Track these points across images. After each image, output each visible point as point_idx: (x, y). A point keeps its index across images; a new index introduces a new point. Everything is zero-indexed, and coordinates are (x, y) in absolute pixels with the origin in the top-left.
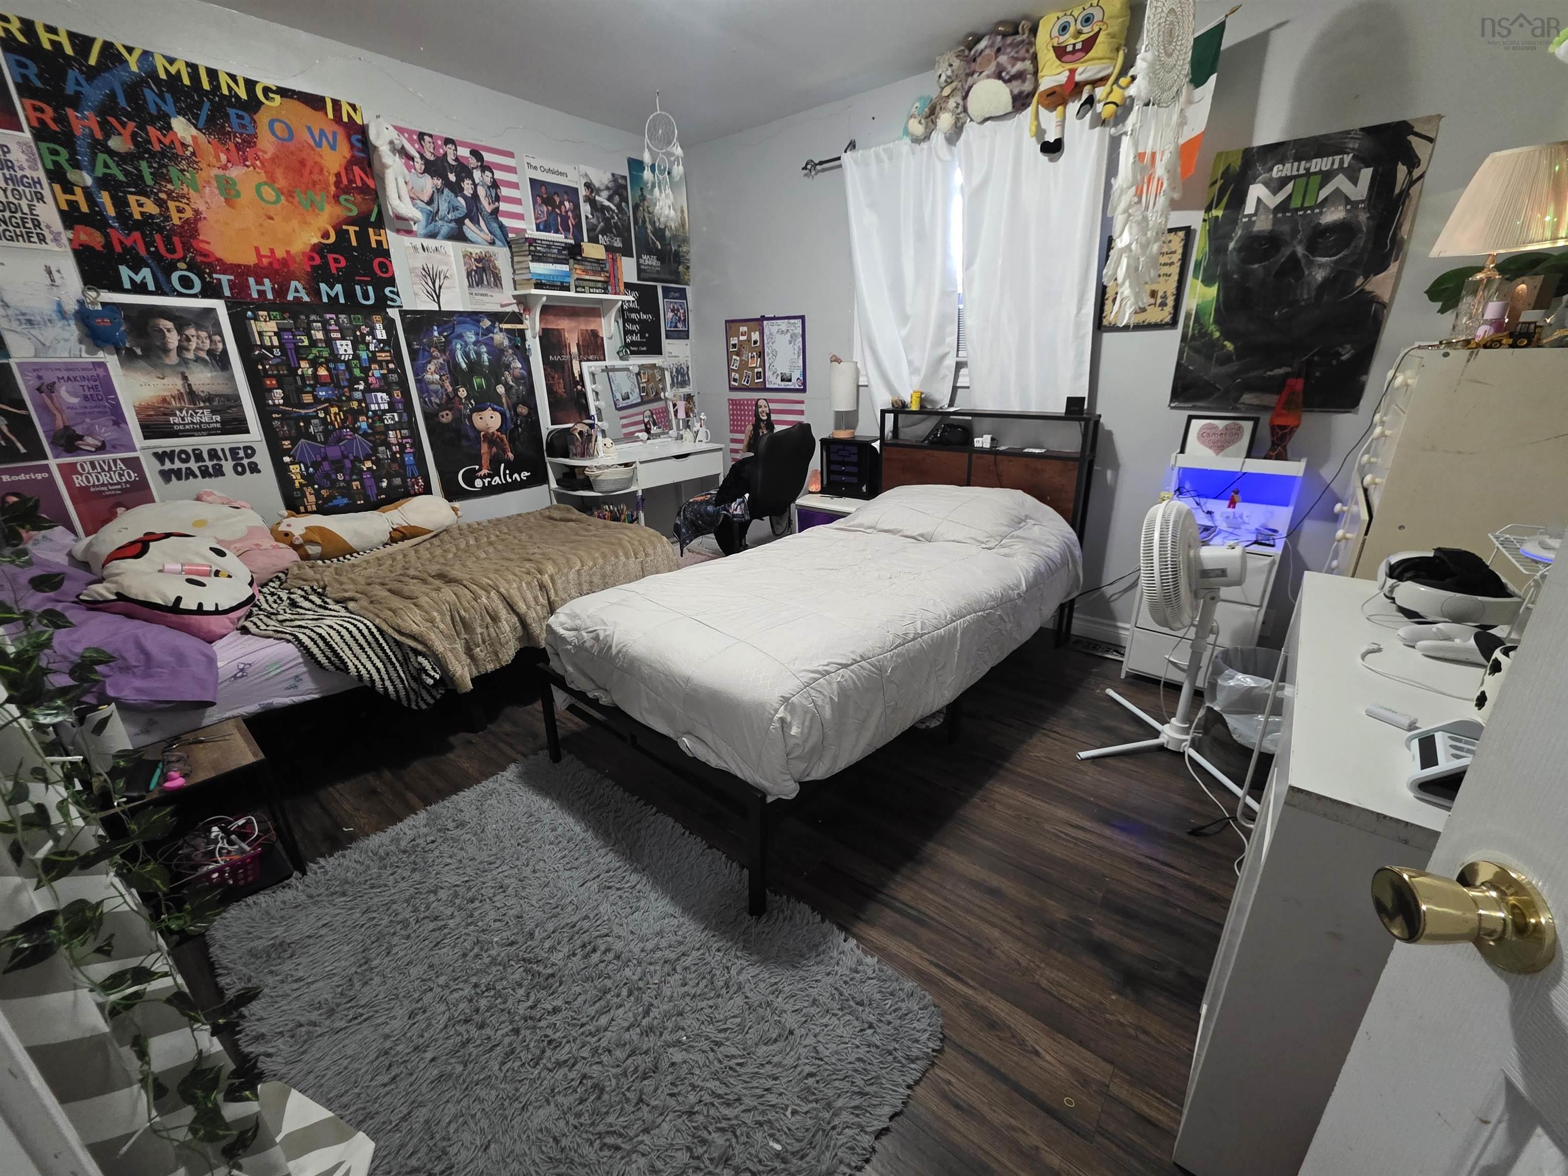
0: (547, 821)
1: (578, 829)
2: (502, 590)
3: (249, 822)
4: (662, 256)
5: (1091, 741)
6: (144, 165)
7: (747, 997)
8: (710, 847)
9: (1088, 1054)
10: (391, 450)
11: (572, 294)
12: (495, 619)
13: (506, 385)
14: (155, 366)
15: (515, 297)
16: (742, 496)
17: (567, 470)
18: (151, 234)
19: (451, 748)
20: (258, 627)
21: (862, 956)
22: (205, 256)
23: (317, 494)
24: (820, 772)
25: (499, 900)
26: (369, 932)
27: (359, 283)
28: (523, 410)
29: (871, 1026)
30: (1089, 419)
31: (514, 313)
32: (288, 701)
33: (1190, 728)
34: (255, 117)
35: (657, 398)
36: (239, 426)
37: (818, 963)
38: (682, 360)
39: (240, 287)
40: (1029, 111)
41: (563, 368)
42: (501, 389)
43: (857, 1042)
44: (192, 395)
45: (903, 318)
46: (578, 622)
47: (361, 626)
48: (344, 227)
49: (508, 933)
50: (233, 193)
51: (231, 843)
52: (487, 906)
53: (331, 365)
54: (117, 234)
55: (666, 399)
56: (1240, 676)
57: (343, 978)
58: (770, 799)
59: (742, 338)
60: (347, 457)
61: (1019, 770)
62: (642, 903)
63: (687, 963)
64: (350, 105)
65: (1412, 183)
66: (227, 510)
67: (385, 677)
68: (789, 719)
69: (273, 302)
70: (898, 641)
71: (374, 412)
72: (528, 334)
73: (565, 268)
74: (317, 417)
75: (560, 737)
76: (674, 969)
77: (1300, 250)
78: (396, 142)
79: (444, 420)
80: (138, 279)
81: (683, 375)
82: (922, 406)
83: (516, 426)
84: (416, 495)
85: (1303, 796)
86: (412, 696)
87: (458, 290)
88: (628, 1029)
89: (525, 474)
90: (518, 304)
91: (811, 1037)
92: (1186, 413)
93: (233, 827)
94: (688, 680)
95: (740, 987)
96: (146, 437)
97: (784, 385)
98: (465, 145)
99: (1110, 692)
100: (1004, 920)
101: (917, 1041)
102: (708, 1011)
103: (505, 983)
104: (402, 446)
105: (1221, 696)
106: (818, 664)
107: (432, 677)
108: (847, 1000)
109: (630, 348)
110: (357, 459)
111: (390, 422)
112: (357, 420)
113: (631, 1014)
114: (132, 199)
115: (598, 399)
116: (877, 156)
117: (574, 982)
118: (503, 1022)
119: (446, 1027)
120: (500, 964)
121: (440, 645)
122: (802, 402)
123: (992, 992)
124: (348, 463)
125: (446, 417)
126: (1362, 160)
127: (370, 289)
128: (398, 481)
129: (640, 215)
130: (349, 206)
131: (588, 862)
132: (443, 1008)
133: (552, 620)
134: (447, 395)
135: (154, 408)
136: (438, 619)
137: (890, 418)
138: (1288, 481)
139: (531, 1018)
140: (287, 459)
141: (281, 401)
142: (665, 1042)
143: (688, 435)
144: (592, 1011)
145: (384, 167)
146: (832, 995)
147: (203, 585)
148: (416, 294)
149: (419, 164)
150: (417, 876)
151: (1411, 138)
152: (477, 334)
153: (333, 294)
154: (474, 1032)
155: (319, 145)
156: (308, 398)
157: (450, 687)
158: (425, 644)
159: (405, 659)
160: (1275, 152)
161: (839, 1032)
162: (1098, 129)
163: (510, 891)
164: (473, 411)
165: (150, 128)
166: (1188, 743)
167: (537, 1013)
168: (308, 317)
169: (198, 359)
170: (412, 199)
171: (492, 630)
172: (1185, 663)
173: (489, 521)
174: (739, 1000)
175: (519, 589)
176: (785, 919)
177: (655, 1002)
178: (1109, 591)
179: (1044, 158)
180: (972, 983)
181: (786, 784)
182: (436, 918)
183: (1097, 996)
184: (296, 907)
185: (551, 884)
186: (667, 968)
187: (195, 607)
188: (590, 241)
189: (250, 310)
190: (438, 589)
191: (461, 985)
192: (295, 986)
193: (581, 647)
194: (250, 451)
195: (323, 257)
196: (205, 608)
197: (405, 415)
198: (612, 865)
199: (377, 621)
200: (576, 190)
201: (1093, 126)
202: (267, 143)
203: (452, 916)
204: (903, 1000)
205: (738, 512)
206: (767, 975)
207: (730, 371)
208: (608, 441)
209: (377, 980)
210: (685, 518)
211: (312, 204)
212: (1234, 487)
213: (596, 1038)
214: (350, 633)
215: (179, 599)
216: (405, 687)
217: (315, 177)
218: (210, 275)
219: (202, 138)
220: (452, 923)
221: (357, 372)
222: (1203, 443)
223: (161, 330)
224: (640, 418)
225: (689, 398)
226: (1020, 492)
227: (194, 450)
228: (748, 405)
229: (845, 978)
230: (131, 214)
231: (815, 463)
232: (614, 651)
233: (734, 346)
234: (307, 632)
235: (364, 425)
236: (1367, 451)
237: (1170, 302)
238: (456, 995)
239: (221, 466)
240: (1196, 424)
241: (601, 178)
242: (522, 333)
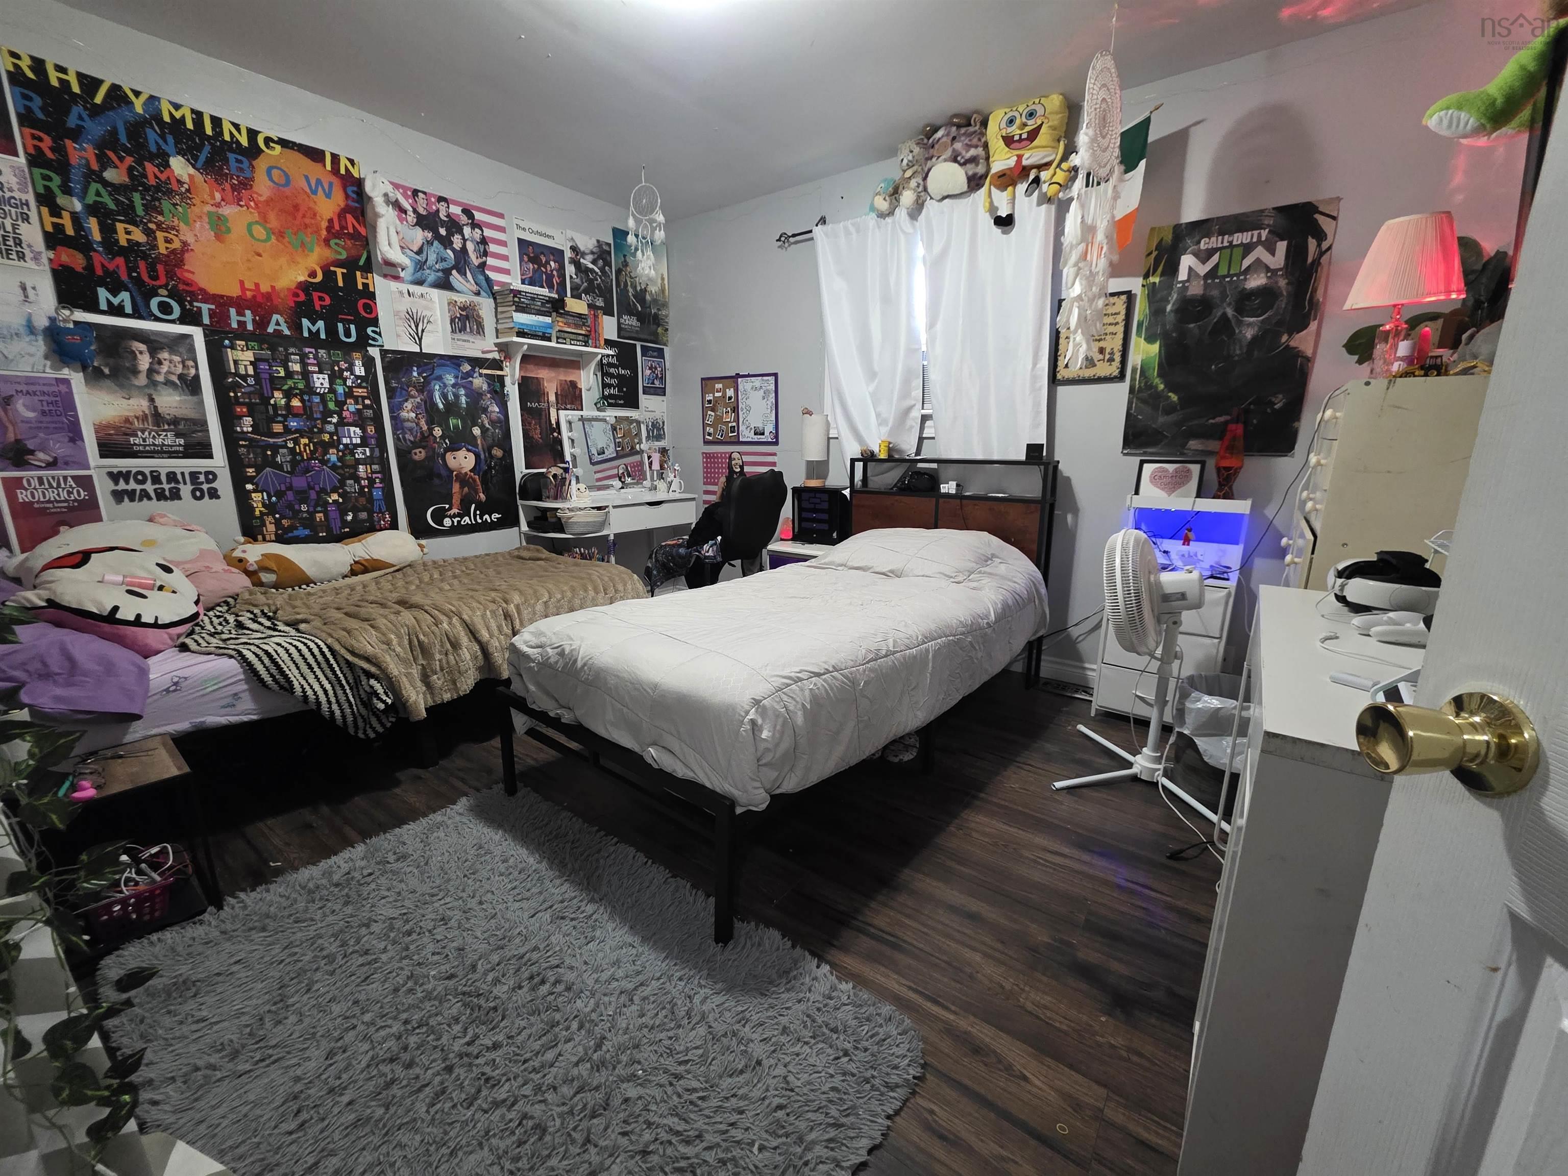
0: (499, 853)
1: (531, 860)
2: (465, 617)
3: (164, 852)
4: (641, 317)
5: (1065, 773)
6: (137, 197)
7: (710, 1027)
8: (674, 876)
9: (1079, 1077)
10: (359, 484)
11: (553, 344)
12: (455, 645)
13: (482, 427)
14: (121, 386)
15: (496, 345)
16: (715, 538)
17: (539, 514)
18: (136, 260)
19: (397, 783)
20: (199, 644)
21: (837, 981)
22: (187, 284)
23: (277, 523)
24: (791, 784)
25: (440, 932)
26: (289, 968)
27: (342, 321)
28: (497, 452)
29: (846, 1054)
30: (1049, 463)
31: (494, 360)
32: (223, 720)
33: (1161, 757)
34: (254, 163)
35: (633, 452)
36: (204, 451)
37: (788, 990)
38: (657, 415)
39: (220, 317)
40: (983, 191)
41: (540, 415)
42: (476, 431)
43: (831, 1071)
44: (157, 417)
45: (872, 375)
46: (543, 639)
47: (312, 645)
48: (332, 268)
49: (448, 967)
50: (224, 229)
51: (139, 872)
52: (426, 939)
53: (306, 397)
54: (99, 258)
55: (641, 452)
56: (1206, 698)
57: (254, 1016)
58: (739, 810)
59: (717, 395)
60: (313, 488)
61: (995, 800)
62: (598, 933)
63: (645, 994)
64: (349, 160)
65: (1322, 254)
66: (179, 531)
67: (333, 700)
68: (760, 721)
69: (252, 333)
70: (871, 656)
71: (346, 445)
72: (508, 381)
73: (548, 320)
74: (285, 447)
75: (517, 772)
76: (631, 1000)
77: (1230, 312)
78: (391, 195)
79: (416, 458)
80: (116, 301)
81: (658, 429)
82: (890, 456)
83: (490, 468)
84: (381, 530)
85: (1278, 741)
86: (360, 721)
87: (440, 334)
88: (577, 1064)
89: (495, 516)
90: (499, 351)
91: (780, 1066)
92: (1137, 460)
93: (145, 855)
94: (655, 686)
95: (703, 1017)
96: (102, 456)
97: (756, 438)
98: (457, 203)
99: (1082, 728)
100: (984, 943)
101: (896, 1067)
102: (667, 1042)
103: (439, 1018)
104: (371, 481)
105: (1189, 719)
106: (791, 670)
107: (384, 702)
108: (820, 1027)
109: (608, 401)
110: (323, 490)
111: (361, 456)
112: (327, 453)
113: (580, 1049)
114: (120, 227)
115: (573, 447)
116: (846, 228)
117: (519, 1015)
118: (434, 1061)
119: (368, 1066)
120: (435, 999)
121: (394, 668)
122: (775, 454)
123: (975, 1016)
124: (313, 495)
125: (419, 455)
126: (1277, 234)
127: (352, 327)
128: (363, 515)
129: (622, 278)
130: (340, 250)
131: (541, 893)
132: (366, 1046)
133: (516, 640)
134: (422, 433)
135: (115, 428)
136: (395, 642)
137: (859, 466)
138: (1235, 519)
139: (467, 1055)
140: (249, 487)
141: (250, 429)
142: (618, 1076)
143: (661, 485)
144: (537, 1046)
145: (377, 216)
146: (804, 1022)
147: (144, 597)
148: (398, 336)
149: (411, 217)
150: (349, 910)
151: (1317, 216)
152: (456, 377)
153: (314, 329)
154: (399, 1071)
155: (315, 192)
156: (278, 428)
157: (402, 715)
158: (377, 665)
159: (356, 682)
160: (1201, 228)
161: (811, 1061)
162: (1044, 206)
163: (453, 923)
164: (447, 450)
165: (148, 165)
166: (1161, 772)
167: (474, 1050)
168: (286, 350)
169: (168, 383)
170: (402, 247)
171: (451, 657)
172: (1151, 697)
173: (456, 559)
174: (702, 1030)
175: (483, 616)
176: (752, 946)
177: (608, 1035)
178: (1075, 632)
179: (997, 231)
180: (953, 1008)
181: (757, 792)
182: (366, 952)
183: (1085, 1018)
184: (207, 943)
185: (499, 915)
186: (623, 998)
187: (132, 618)
188: (572, 296)
189: (228, 338)
190: (398, 613)
191: (390, 1022)
192: (194, 1027)
193: (545, 664)
194: (211, 476)
195: (308, 294)
196: (143, 620)
197: (377, 450)
198: (567, 896)
199: (330, 641)
200: (562, 252)
201: (1039, 204)
202: (263, 186)
203: (385, 950)
204: (881, 1026)
205: (710, 553)
206: (733, 1003)
207: (704, 426)
208: (582, 486)
209: (293, 1019)
210: (657, 560)
211: (303, 244)
212: (1187, 526)
213: (541, 1074)
214: (299, 651)
215: (116, 609)
216: (353, 712)
217: (307, 221)
218: (191, 303)
219: (199, 178)
220: (384, 957)
221: (331, 405)
222: (1156, 485)
223: (133, 352)
224: (615, 472)
225: (663, 451)
226: (985, 534)
227: (152, 472)
228: (721, 458)
229: (817, 1004)
230: (117, 241)
231: (787, 511)
232: (579, 664)
233: (709, 402)
234: (253, 648)
235: (334, 458)
236: (1306, 487)
237: (1118, 357)
238: (383, 1033)
239: (178, 490)
240: (1148, 468)
241: (587, 243)
242: (501, 379)
